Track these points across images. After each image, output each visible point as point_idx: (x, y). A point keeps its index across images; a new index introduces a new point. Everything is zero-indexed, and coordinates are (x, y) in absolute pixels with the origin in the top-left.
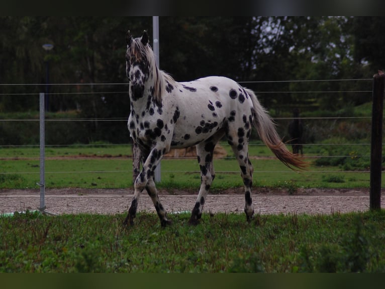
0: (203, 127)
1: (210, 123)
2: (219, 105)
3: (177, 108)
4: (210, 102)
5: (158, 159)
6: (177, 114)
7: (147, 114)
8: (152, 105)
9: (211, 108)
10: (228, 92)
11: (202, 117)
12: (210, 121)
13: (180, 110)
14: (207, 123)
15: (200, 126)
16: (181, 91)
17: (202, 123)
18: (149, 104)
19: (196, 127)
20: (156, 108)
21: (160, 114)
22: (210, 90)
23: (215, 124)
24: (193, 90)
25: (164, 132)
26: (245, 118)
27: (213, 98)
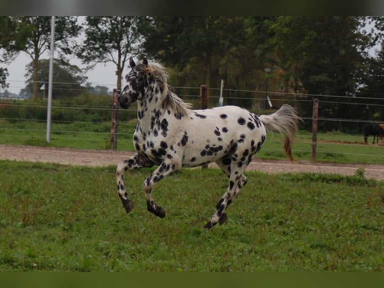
0: (207, 150)
1: (215, 147)
2: (225, 130)
3: (186, 133)
4: (217, 128)
5: (167, 171)
6: (185, 138)
7: (152, 134)
9: (217, 133)
10: (237, 120)
11: (208, 141)
12: (214, 145)
13: (188, 135)
15: (205, 149)
16: (192, 118)
17: (207, 147)
19: (202, 150)
20: (161, 131)
22: (219, 117)
23: (220, 148)
24: (203, 117)
25: (170, 152)
26: (253, 142)
27: (221, 124)
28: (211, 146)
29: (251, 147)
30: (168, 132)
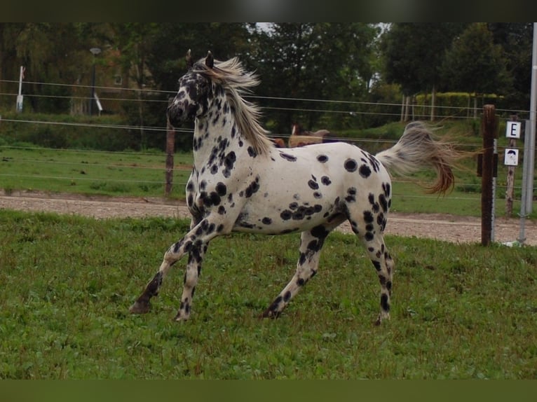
0: (293, 211)
1: (307, 207)
2: (326, 181)
3: (257, 180)
4: (313, 177)
5: (207, 234)
6: (254, 187)
7: (208, 171)
8: (217, 161)
9: (313, 185)
10: (343, 164)
11: (295, 197)
12: (307, 204)
14: (302, 207)
15: (288, 209)
16: (273, 160)
17: (293, 206)
18: (212, 158)
19: (283, 210)
20: (224, 167)
21: (226, 177)
22: (316, 160)
23: (318, 208)
24: (291, 158)
25: (224, 201)
26: (371, 198)
27: (318, 172)
28: (300, 204)
30: (232, 171)
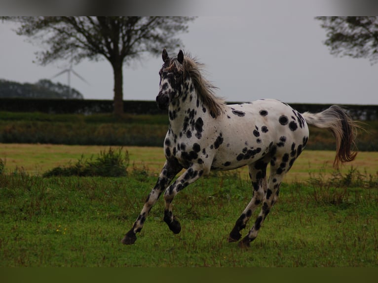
0: (244, 154)
1: (253, 150)
2: (265, 129)
3: (221, 134)
4: (256, 127)
5: (192, 178)
6: (219, 141)
7: (184, 136)
8: (190, 127)
9: (256, 133)
10: (278, 118)
11: (246, 144)
12: (252, 148)
13: (223, 136)
14: (250, 150)
15: (242, 153)
16: (229, 117)
17: (245, 150)
18: (186, 125)
19: (238, 154)
20: (195, 131)
21: (199, 138)
22: (259, 114)
23: (259, 150)
24: (241, 114)
25: (201, 155)
26: (293, 146)
27: (260, 123)
29: (291, 151)
30: (202, 133)
